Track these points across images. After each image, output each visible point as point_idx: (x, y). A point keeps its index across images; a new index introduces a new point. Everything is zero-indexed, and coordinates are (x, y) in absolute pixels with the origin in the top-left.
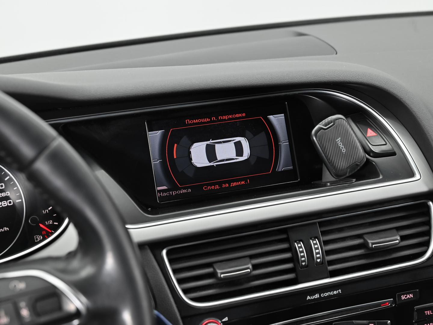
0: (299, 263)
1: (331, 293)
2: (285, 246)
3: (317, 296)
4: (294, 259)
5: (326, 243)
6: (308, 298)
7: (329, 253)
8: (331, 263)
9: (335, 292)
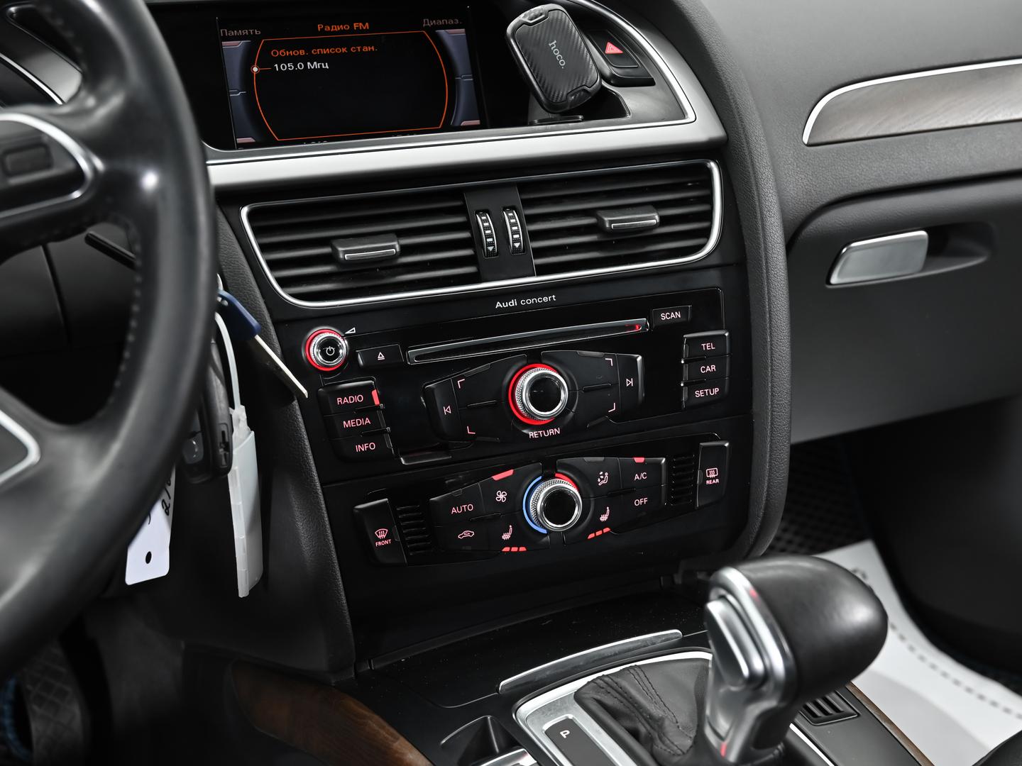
0: (483, 247)
1: (538, 300)
2: (460, 219)
3: (513, 303)
4: (474, 241)
5: (531, 219)
6: (498, 305)
7: (536, 235)
8: (539, 252)
9: (545, 299)
